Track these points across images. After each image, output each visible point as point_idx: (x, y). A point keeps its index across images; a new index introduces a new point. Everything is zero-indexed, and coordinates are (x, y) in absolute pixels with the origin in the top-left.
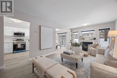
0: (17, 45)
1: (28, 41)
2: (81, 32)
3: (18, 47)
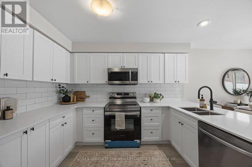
3: (116, 128)
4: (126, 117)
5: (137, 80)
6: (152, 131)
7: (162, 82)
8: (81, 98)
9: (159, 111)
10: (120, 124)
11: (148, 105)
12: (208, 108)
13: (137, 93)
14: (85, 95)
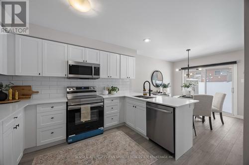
0: (79, 110)
1: (107, 92)
3: (82, 120)
4: (92, 108)
5: (99, 75)
6: (113, 117)
7: (118, 77)
8: (23, 95)
9: (118, 101)
10: (86, 116)
11: (107, 96)
12: (148, 95)
13: (97, 86)
14: (30, 90)
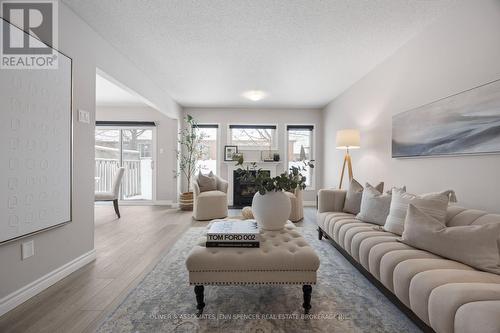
2: (231, 127)
